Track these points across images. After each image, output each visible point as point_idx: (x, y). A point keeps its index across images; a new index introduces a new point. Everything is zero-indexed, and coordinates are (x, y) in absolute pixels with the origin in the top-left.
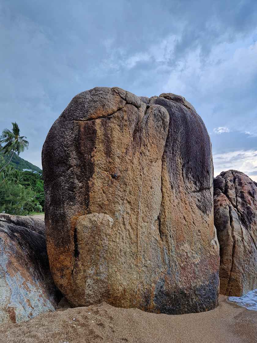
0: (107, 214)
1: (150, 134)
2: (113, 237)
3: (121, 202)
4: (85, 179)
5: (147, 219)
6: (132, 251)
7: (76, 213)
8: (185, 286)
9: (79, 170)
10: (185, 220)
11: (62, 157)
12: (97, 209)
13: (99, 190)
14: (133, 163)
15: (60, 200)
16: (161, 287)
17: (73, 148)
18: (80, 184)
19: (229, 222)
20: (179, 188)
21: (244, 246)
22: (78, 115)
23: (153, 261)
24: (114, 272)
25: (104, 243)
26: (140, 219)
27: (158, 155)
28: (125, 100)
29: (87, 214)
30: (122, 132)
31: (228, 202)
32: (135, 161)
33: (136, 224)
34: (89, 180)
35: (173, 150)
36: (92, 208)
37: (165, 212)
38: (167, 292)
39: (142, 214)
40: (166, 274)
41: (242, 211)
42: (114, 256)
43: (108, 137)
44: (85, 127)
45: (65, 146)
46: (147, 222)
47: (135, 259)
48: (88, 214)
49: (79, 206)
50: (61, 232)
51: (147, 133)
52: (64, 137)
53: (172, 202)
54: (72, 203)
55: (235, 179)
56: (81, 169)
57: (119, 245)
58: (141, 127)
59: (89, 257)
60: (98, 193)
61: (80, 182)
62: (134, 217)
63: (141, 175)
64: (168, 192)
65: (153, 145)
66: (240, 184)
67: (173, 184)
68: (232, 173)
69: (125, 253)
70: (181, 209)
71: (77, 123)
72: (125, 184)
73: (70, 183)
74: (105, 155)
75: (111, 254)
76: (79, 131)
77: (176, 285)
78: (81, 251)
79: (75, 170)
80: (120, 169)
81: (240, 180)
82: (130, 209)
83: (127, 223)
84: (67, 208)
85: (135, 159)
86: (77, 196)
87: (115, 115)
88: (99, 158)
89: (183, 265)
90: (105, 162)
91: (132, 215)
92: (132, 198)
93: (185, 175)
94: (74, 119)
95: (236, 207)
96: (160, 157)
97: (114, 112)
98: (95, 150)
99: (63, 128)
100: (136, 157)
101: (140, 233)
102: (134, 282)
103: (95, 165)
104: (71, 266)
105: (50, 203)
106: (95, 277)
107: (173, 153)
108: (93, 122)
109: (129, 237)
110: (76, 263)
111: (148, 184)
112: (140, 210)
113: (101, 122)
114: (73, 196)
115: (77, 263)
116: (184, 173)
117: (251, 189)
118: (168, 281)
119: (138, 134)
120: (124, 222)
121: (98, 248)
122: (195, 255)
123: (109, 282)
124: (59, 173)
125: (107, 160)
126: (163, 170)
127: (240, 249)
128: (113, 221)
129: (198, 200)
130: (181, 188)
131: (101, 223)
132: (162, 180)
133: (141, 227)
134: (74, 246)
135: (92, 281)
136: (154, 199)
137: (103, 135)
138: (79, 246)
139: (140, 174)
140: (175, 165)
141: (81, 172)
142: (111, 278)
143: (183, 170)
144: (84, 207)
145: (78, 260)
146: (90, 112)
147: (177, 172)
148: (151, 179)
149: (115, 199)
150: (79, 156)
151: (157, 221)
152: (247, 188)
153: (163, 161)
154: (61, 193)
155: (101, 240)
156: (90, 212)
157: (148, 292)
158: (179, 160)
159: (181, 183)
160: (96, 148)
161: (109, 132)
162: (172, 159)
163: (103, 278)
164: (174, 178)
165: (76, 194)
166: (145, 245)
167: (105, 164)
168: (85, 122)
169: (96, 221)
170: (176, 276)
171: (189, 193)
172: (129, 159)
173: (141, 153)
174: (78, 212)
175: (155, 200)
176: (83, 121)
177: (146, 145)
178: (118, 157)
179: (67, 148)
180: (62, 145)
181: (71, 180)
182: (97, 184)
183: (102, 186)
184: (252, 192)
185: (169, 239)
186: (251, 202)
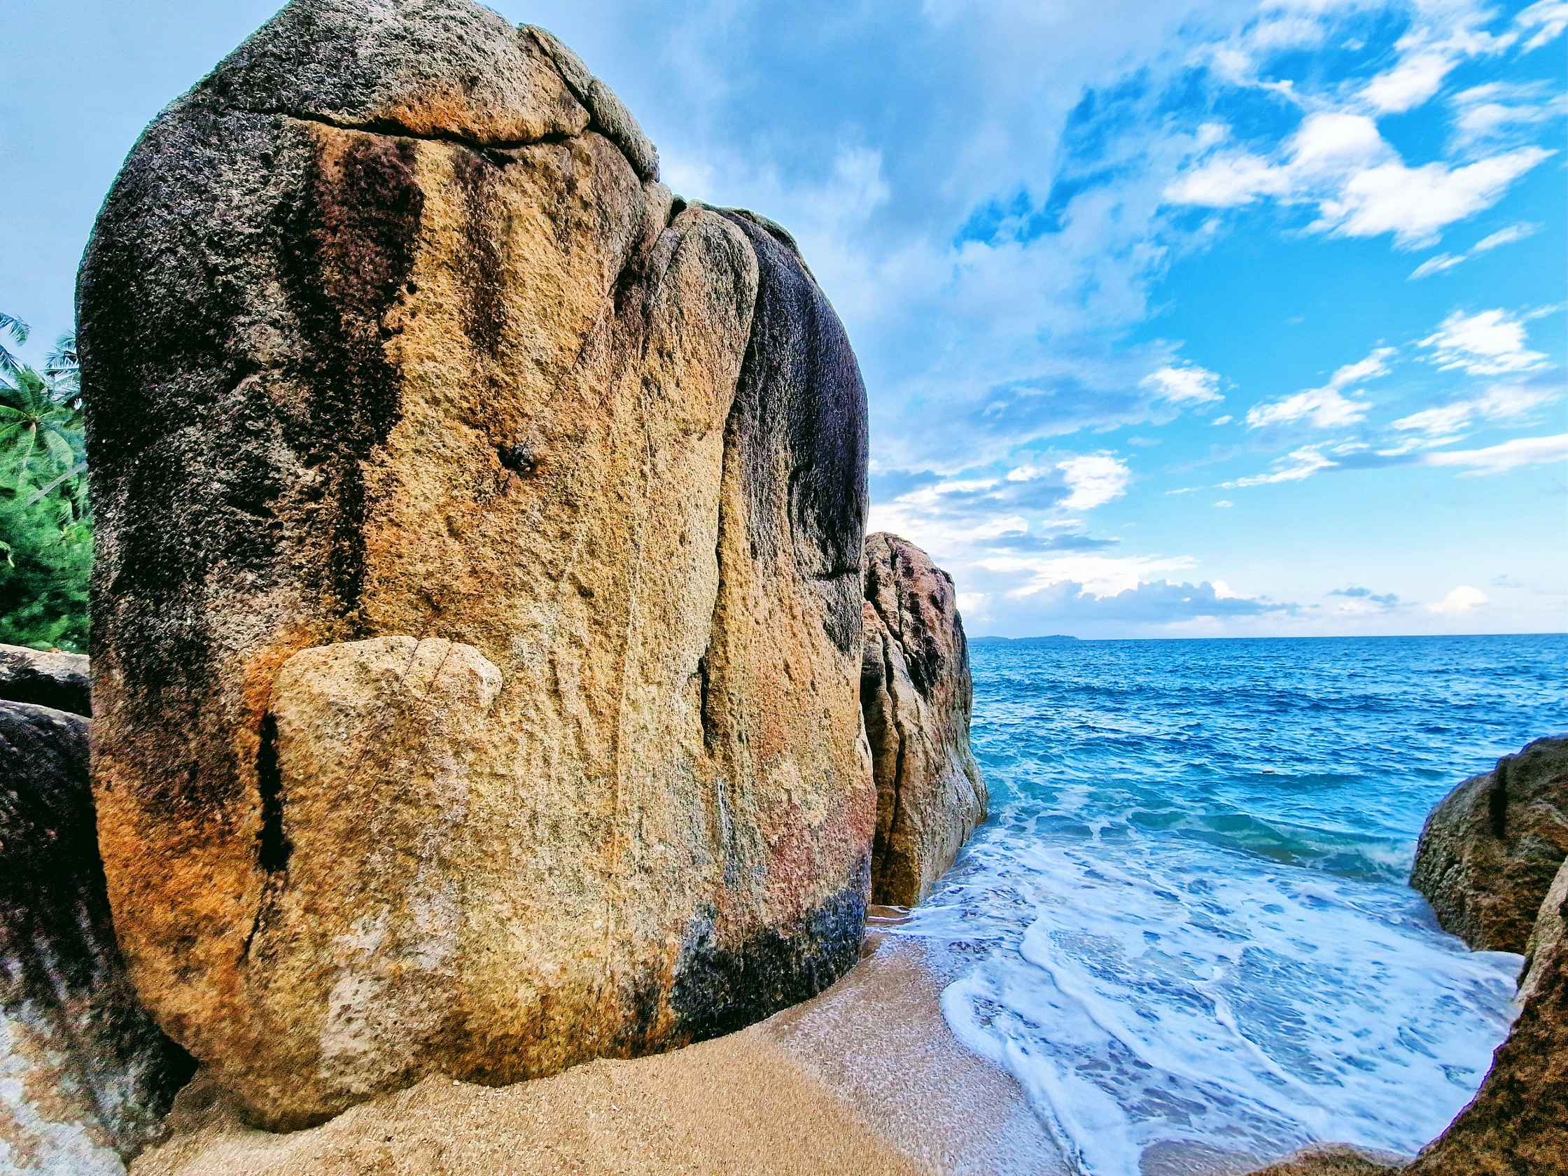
0: (467, 642)
1: (685, 311)
2: (494, 753)
3: (544, 587)
4: (341, 446)
5: (658, 672)
6: (587, 814)
7: (280, 634)
8: (780, 917)
9: (305, 392)
10: (790, 677)
11: (191, 310)
12: (412, 615)
13: (425, 515)
14: (610, 413)
15: (177, 560)
16: (702, 940)
17: (263, 262)
18: (310, 476)
19: (884, 680)
20: (776, 555)
21: (926, 753)
22: (307, 88)
23: (675, 842)
24: (495, 925)
25: (445, 788)
26: (632, 671)
27: (712, 413)
28: (588, 104)
29: (347, 638)
30: (567, 251)
31: (878, 622)
32: (623, 407)
33: (611, 692)
34: (367, 458)
35: (764, 408)
36: (377, 607)
37: (724, 644)
38: (720, 953)
39: (640, 648)
40: (718, 885)
41: (915, 648)
42: (497, 846)
43: (489, 250)
44: (348, 161)
45: (211, 244)
46: (659, 684)
47: (599, 849)
48: (356, 636)
49: (296, 594)
50: (181, 734)
51: (675, 301)
52: (206, 191)
53: (750, 606)
54: (251, 577)
55: (894, 557)
56: (319, 391)
57: (523, 793)
58: (652, 270)
59: (349, 865)
60: (415, 532)
61: (308, 465)
62: (603, 660)
63: (643, 475)
64: (740, 566)
65: (694, 362)
66: (909, 572)
67: (757, 538)
68: (886, 540)
69: (555, 827)
70: (777, 634)
71: (301, 132)
72: (568, 503)
73: (239, 460)
74: (466, 339)
75: (479, 838)
76: (313, 174)
77: (753, 917)
78: (300, 838)
79: (276, 391)
80: (549, 425)
81: (907, 560)
82: (586, 625)
83: (569, 685)
84: (218, 602)
85: (618, 396)
86: (283, 538)
87: (534, 157)
88: (431, 349)
89: (776, 838)
90: (465, 373)
91: (596, 653)
92: (599, 576)
93: (795, 511)
94: (281, 108)
95: (898, 636)
96: (719, 422)
97: (526, 140)
98: (410, 301)
99: (206, 144)
100: (627, 392)
101: (626, 727)
102: (593, 949)
103: (402, 377)
104: (239, 916)
105: (114, 575)
106: (386, 966)
107: (763, 420)
108: (401, 147)
109: (575, 751)
110: (268, 900)
111: (670, 519)
112: (635, 629)
113: (450, 158)
114: (263, 537)
115: (273, 904)
116: (794, 502)
117: (936, 587)
118: (726, 911)
119: (636, 294)
120: (556, 683)
121: (407, 814)
122: (812, 797)
123: (468, 976)
124: (175, 405)
125: (480, 370)
126: (727, 478)
127: (916, 763)
128: (499, 679)
129: (829, 605)
130: (781, 557)
131: (430, 687)
132: (721, 518)
133: (633, 703)
134: (258, 812)
135: (368, 988)
136: (692, 586)
137: (461, 230)
138: (292, 812)
139: (641, 471)
140: (766, 465)
141: (318, 406)
142: (475, 957)
143: (790, 493)
144: (328, 599)
145: (280, 883)
146: (387, 86)
147: (772, 496)
148: (683, 505)
149: (517, 570)
150: (306, 314)
151: (697, 681)
152: (927, 584)
153: (726, 444)
154: (181, 521)
155: (427, 774)
156: (363, 630)
157: (651, 975)
158: (782, 454)
159: (783, 541)
160: (412, 289)
161: (493, 224)
162: (760, 442)
163: (428, 963)
164: (762, 519)
165: (279, 526)
166: (648, 781)
167: (462, 386)
168: (354, 133)
169: (397, 678)
170: (753, 885)
171: (804, 578)
172: (593, 390)
173: (646, 383)
174: (293, 627)
175: (696, 594)
176: (340, 125)
177: (669, 356)
178: (538, 362)
179: (228, 254)
180: (194, 234)
181: (251, 446)
182: (412, 485)
183: (442, 500)
184: (939, 599)
185: (737, 746)
186: (937, 624)
